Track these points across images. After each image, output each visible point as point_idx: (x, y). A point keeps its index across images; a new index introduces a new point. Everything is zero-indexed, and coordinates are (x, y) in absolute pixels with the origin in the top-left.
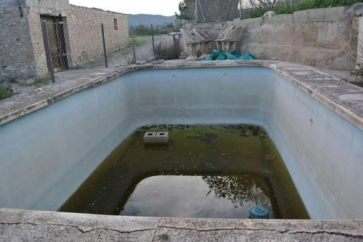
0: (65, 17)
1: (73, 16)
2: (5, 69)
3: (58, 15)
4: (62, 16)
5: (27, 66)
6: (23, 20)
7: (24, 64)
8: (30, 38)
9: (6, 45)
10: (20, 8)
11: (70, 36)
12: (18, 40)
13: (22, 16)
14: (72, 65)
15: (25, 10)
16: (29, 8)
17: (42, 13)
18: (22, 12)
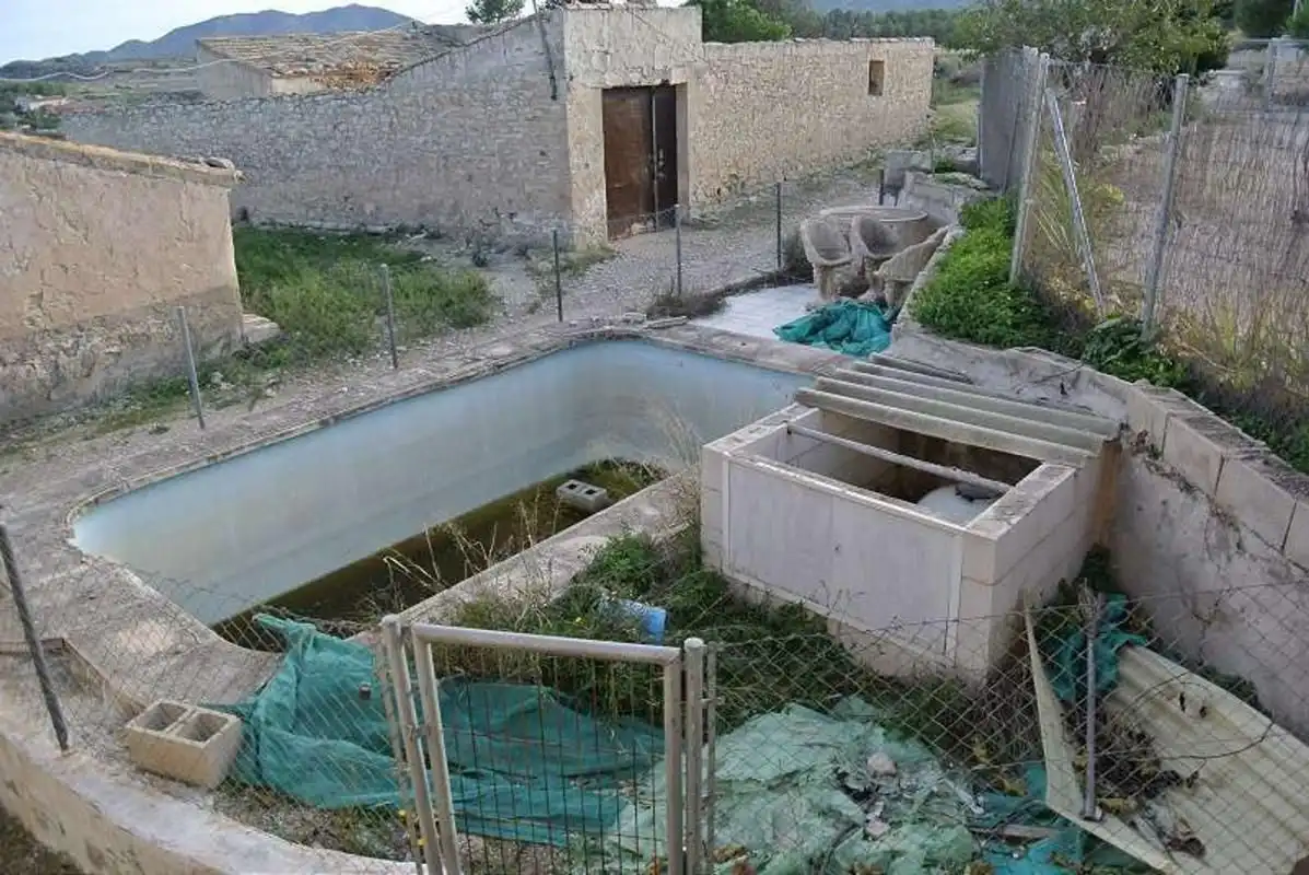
0: (684, 85)
1: (709, 78)
2: (515, 220)
3: (658, 82)
4: (672, 82)
5: (556, 220)
6: (555, 107)
7: (551, 214)
8: (566, 154)
9: (520, 164)
10: (552, 78)
11: (691, 134)
12: (543, 153)
13: (554, 97)
14: (688, 215)
15: (561, 84)
16: (572, 78)
17: (610, 84)
18: (555, 88)
